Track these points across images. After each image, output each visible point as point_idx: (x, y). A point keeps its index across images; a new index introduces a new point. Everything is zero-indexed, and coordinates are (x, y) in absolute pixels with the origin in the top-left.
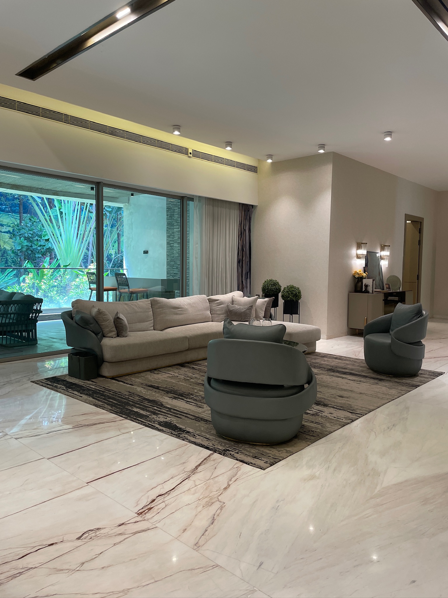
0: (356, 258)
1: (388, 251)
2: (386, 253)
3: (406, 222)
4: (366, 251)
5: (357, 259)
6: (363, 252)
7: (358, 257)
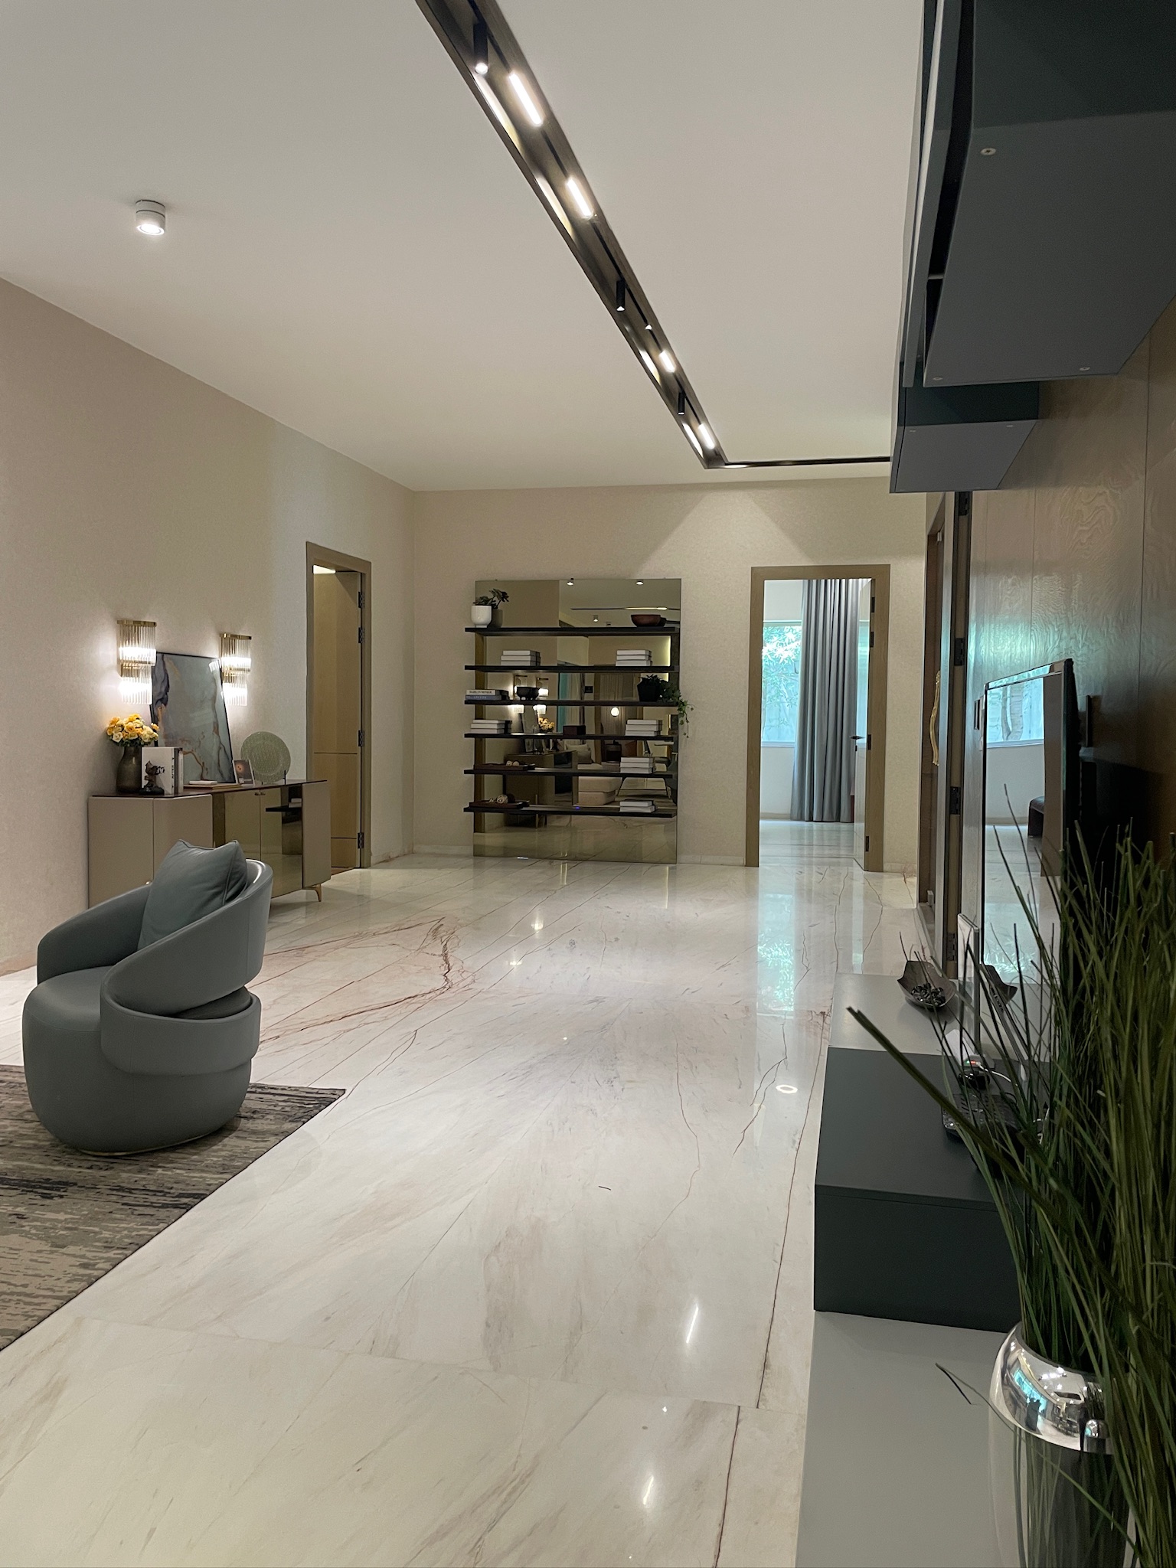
0: (116, 674)
1: (246, 656)
2: (238, 660)
3: (310, 570)
4: (155, 651)
5: (122, 678)
6: (143, 652)
7: (126, 670)
